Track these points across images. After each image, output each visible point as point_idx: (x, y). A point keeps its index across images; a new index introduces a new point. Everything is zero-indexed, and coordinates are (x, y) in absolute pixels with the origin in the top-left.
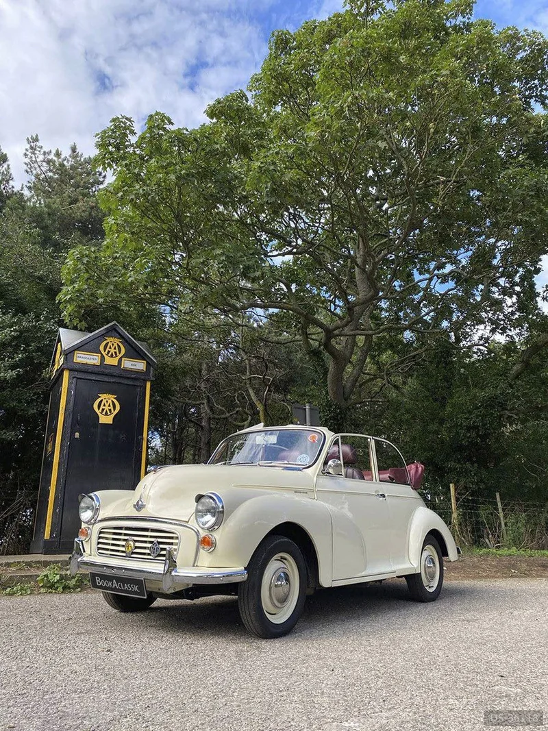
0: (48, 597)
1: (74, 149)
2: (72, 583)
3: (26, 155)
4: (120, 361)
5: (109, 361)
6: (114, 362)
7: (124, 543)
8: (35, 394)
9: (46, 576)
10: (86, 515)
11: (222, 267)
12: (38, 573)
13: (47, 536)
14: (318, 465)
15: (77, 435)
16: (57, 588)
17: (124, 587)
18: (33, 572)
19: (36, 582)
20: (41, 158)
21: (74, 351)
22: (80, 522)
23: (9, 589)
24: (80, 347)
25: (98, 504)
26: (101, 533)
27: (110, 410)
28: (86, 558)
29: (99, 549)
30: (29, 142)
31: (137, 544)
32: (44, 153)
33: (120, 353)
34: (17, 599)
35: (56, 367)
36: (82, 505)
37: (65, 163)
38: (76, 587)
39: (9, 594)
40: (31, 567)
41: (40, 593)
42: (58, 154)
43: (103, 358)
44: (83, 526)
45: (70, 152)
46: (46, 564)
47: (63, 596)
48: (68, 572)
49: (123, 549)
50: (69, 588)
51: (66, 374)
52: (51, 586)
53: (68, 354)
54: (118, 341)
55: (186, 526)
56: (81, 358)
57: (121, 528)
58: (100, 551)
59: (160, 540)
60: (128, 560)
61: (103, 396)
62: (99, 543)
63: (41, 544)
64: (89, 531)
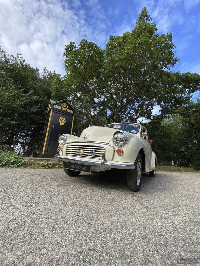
0: (43, 170)
1: (54, 72)
2: (51, 166)
3: (43, 71)
4: (66, 110)
5: (63, 109)
6: (65, 109)
7: (78, 151)
8: (42, 118)
9: (43, 163)
10: (61, 142)
11: (98, 84)
12: (40, 162)
13: (43, 153)
14: (139, 133)
15: (54, 127)
16: (46, 167)
17: (79, 168)
18: (39, 162)
19: (40, 165)
20: (47, 72)
21: (54, 104)
22: (58, 144)
23: (30, 166)
24: (56, 104)
25: (66, 138)
26: (67, 147)
27: (63, 122)
28: (61, 156)
29: (66, 153)
30: (44, 68)
31: (85, 151)
32: (47, 71)
33: (67, 107)
34: (33, 170)
35: (49, 110)
36: (60, 138)
37: (52, 74)
38: (52, 167)
39: (30, 168)
40: (38, 160)
41: (40, 168)
42: (50, 72)
43: (62, 108)
44: (60, 145)
45: (53, 72)
46: (43, 160)
47: (48, 169)
48: (50, 163)
49: (78, 153)
50: (50, 167)
51: (52, 111)
52: (44, 166)
53: (53, 105)
54: (66, 104)
55: (108, 145)
56: (56, 107)
57: (77, 146)
58: (67, 154)
59: (95, 150)
60: (81, 157)
61: (61, 118)
62: (66, 151)
63: (42, 155)
64: (62, 147)
